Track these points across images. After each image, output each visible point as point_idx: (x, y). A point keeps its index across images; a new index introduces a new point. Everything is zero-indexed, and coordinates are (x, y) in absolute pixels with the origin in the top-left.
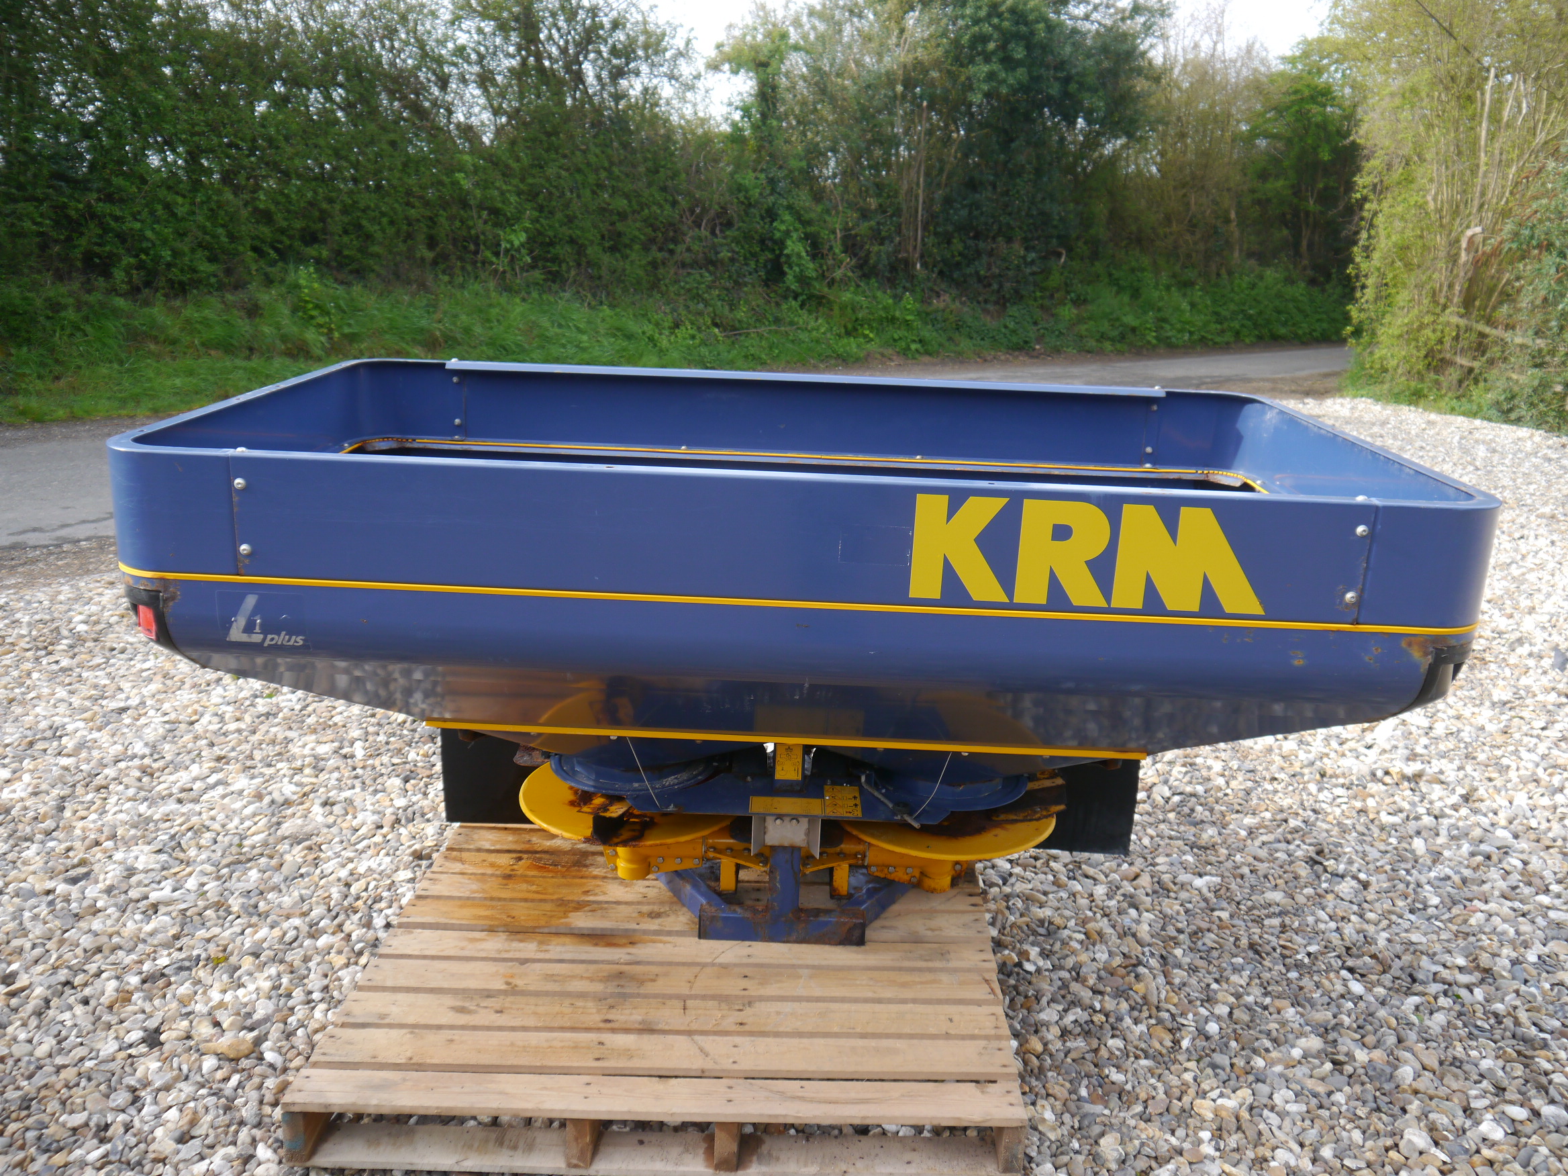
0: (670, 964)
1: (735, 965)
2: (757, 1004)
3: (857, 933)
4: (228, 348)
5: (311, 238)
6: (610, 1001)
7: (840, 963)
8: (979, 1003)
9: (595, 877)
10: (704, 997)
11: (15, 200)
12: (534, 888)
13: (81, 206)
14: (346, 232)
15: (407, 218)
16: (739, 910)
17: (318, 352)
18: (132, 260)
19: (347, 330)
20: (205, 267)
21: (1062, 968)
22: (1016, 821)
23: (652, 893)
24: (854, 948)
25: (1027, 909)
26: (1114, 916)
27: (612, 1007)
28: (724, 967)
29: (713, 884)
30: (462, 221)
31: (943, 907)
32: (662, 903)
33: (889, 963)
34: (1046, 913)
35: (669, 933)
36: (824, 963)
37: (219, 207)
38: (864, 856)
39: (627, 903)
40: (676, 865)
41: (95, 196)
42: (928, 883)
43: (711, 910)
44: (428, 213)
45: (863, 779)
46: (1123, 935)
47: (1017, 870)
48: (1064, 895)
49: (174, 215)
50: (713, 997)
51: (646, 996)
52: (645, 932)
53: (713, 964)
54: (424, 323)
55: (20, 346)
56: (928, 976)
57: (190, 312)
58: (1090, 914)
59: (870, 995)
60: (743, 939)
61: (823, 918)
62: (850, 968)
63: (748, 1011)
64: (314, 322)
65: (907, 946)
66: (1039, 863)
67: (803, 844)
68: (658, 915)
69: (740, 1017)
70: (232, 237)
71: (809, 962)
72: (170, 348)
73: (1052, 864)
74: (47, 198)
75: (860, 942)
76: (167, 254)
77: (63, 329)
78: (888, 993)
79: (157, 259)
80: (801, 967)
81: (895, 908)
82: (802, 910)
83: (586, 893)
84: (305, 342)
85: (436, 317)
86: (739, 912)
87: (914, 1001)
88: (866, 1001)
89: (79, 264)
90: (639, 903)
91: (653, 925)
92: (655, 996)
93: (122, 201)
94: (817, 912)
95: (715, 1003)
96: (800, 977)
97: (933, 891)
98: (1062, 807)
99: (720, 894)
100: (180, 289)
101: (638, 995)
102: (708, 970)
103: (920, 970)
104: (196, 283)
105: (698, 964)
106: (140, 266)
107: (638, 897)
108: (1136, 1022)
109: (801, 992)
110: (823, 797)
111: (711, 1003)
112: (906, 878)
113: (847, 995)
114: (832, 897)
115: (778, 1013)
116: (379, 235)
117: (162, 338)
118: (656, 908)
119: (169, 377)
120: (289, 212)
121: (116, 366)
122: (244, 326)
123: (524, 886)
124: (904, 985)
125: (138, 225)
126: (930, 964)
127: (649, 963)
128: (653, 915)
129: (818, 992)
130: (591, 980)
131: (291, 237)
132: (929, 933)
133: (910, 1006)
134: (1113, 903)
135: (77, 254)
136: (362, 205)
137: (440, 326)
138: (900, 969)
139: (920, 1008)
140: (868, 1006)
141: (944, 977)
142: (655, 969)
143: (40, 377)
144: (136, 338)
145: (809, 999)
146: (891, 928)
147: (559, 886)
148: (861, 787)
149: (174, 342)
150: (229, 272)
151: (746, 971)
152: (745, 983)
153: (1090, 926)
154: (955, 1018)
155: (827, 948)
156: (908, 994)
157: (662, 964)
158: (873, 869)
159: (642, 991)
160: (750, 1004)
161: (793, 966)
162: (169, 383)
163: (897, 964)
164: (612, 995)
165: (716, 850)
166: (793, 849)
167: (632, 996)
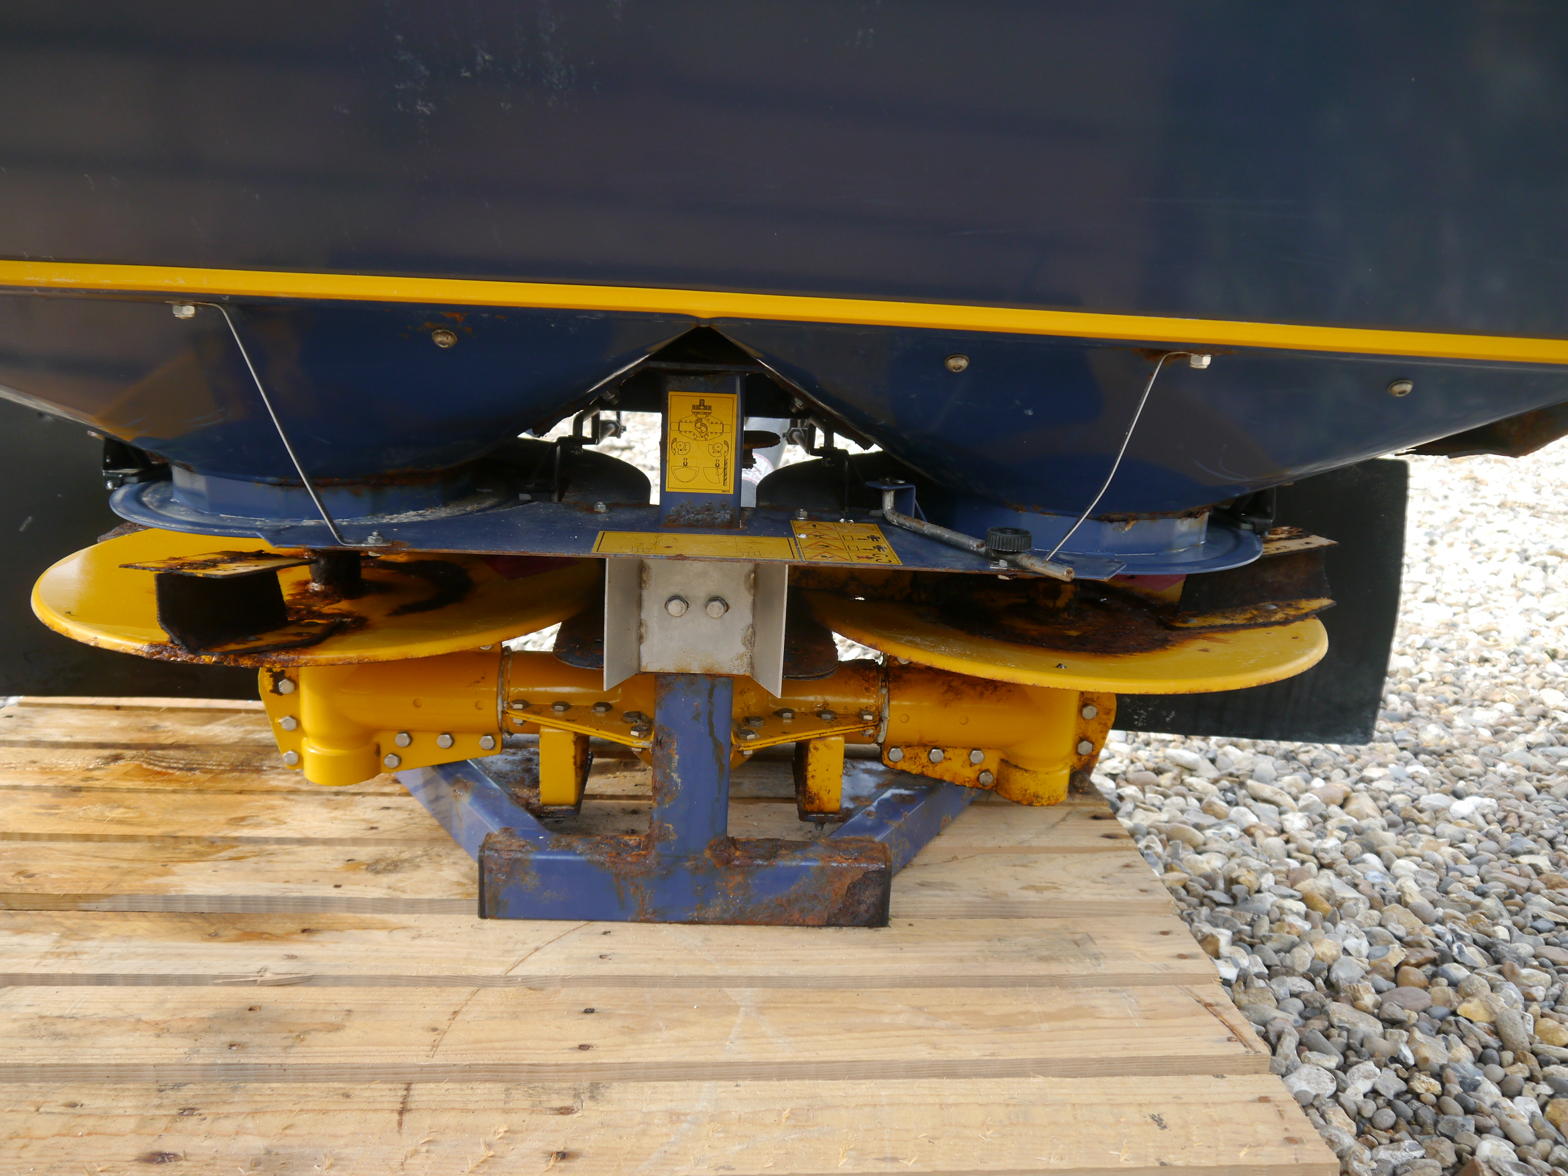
0: (394, 981)
1: (566, 981)
2: (616, 1091)
3: (869, 896)
6: (188, 1094)
7: (834, 970)
8: (1216, 1068)
9: (270, 792)
10: (467, 1074)
12: (118, 813)
16: (579, 845)
21: (1290, 971)
22: (1234, 628)
23: (390, 822)
24: (863, 933)
25: (1175, 855)
26: (1343, 864)
27: (187, 1111)
28: (533, 984)
29: (525, 793)
31: (1044, 841)
32: (410, 841)
33: (953, 969)
34: (1212, 862)
35: (413, 906)
36: (794, 971)
38: (880, 719)
39: (327, 842)
40: (440, 750)
42: (1021, 782)
43: (511, 848)
45: (889, 501)
46: (1378, 902)
47: (1129, 790)
48: (1234, 831)
50: (496, 1073)
51: (304, 1074)
52: (353, 905)
53: (508, 981)
56: (1060, 1000)
58: (1294, 864)
59: (923, 1053)
60: (591, 919)
61: (788, 862)
62: (859, 983)
63: (590, 1113)
65: (988, 926)
66: (1165, 779)
67: (741, 670)
68: (394, 866)
69: (561, 1132)
71: (757, 970)
73: (1189, 780)
75: (878, 918)
78: (970, 1049)
80: (733, 981)
81: (940, 845)
82: (733, 842)
83: (239, 821)
86: (579, 852)
87: (1043, 1067)
88: (914, 1071)
90: (355, 841)
91: (374, 888)
92: (333, 1073)
94: (773, 848)
95: (497, 1089)
96: (733, 1009)
97: (1030, 801)
98: (1325, 602)
99: (540, 813)
101: (282, 1073)
102: (490, 996)
103: (1034, 982)
105: (468, 980)
107: (358, 830)
108: (1510, 1093)
109: (736, 1051)
110: (790, 533)
111: (483, 1091)
112: (969, 773)
113: (862, 1055)
114: (804, 815)
115: (674, 1117)
118: (391, 852)
123: (95, 810)
124: (1005, 1024)
126: (1056, 969)
127: (338, 981)
128: (376, 867)
129: (783, 1051)
130: (161, 1030)
132: (1032, 896)
133: (1037, 1082)
134: (1331, 843)
138: (985, 982)
139: (1067, 1088)
140: (923, 1087)
141: (1100, 1000)
142: (345, 996)
145: (759, 1072)
146: (942, 886)
147: (176, 809)
148: (883, 523)
151: (591, 996)
152: (585, 1030)
153: (1305, 885)
154: (1170, 1115)
155: (796, 935)
156: (1022, 1049)
157: (372, 981)
158: (895, 754)
159: (293, 1059)
160: (594, 1091)
161: (715, 981)
163: (978, 970)
164: (207, 1073)
165: (527, 706)
166: (713, 680)
167: (263, 1074)
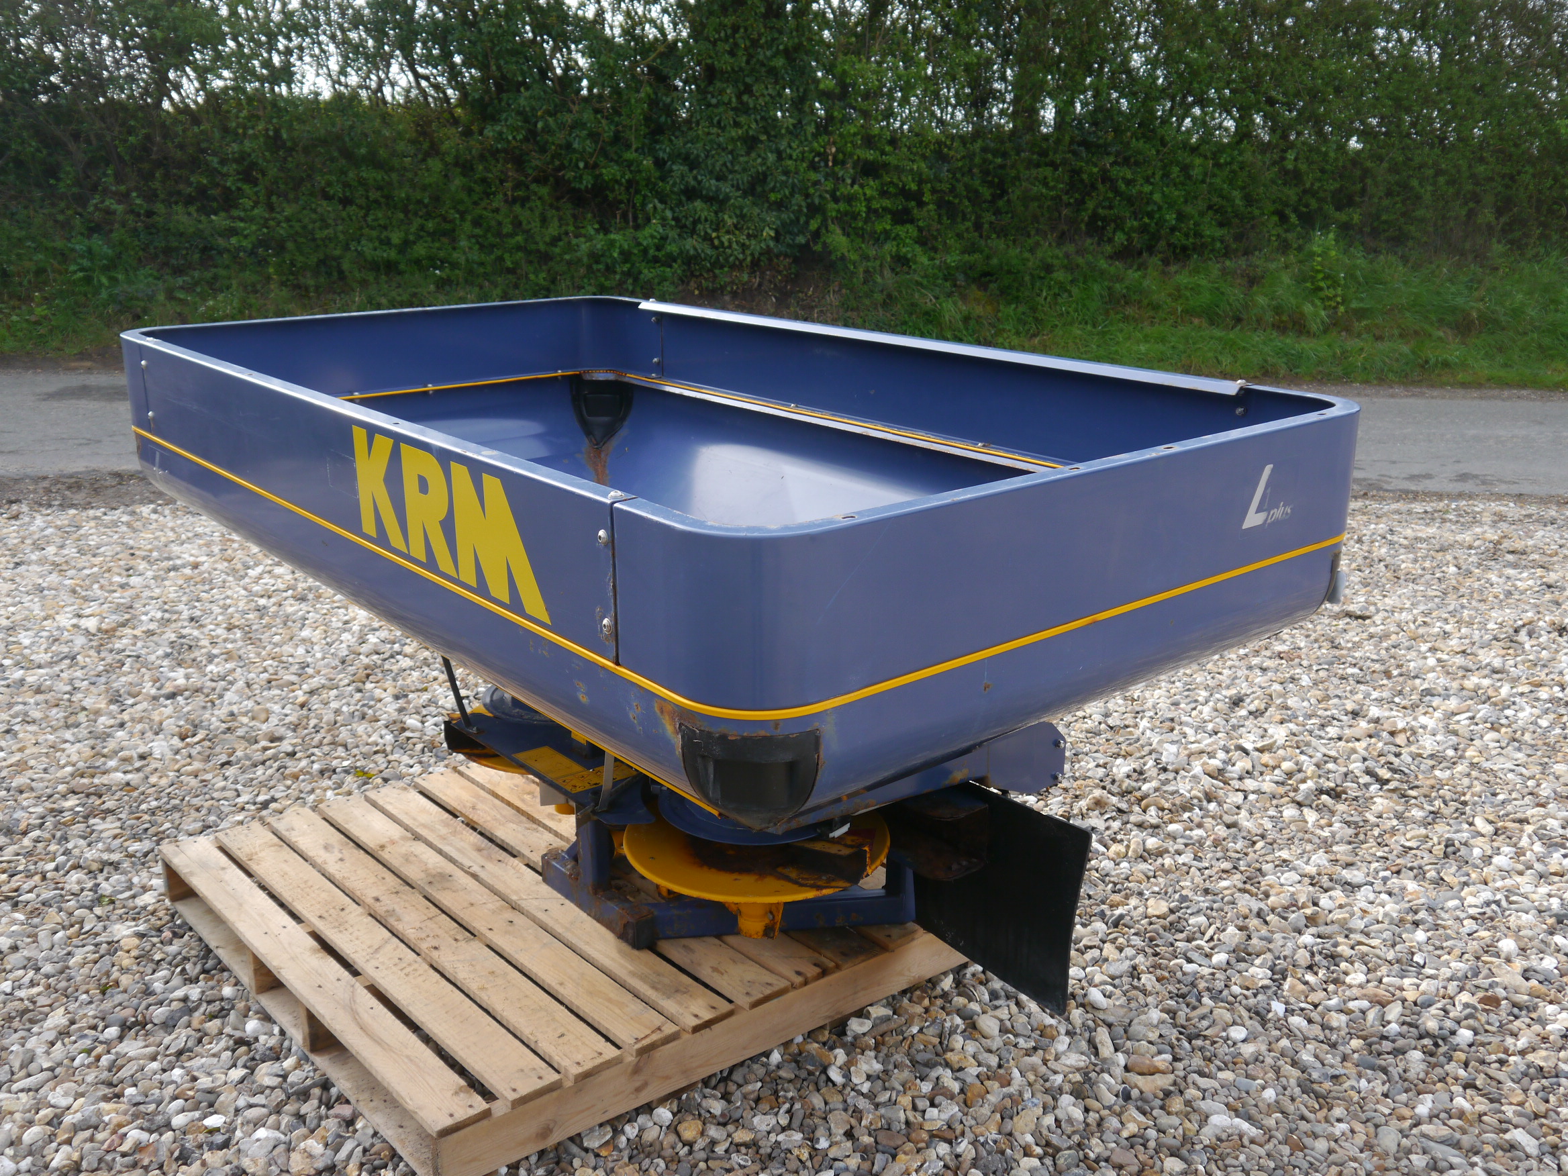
4: (1212, 317)
5: (1344, 201)
11: (1038, 166)
13: (1095, 170)
14: (1389, 194)
15: (1473, 176)
17: (1314, 327)
18: (1135, 223)
19: (1354, 305)
20: (1211, 230)
30: (1555, 180)
37: (1242, 168)
41: (1112, 159)
44: (1506, 170)
49: (1189, 177)
54: (1460, 301)
55: (1010, 304)
57: (1183, 278)
64: (1322, 294)
70: (1249, 200)
72: (1151, 313)
74: (1064, 162)
76: (1171, 218)
77: (1050, 288)
79: (1160, 223)
84: (1302, 314)
85: (1476, 294)
89: (1083, 227)
93: (1137, 164)
100: (1181, 254)
104: (1200, 249)
106: (1144, 229)
116: (1427, 198)
117: (1145, 302)
119: (1138, 342)
120: (1323, 171)
121: (1089, 328)
122: (1235, 294)
125: (1147, 188)
131: (1321, 200)
135: (1085, 216)
136: (1417, 160)
137: (1480, 305)
143: (1018, 333)
144: (1115, 301)
149: (1156, 307)
150: (1238, 238)
162: (1135, 348)
